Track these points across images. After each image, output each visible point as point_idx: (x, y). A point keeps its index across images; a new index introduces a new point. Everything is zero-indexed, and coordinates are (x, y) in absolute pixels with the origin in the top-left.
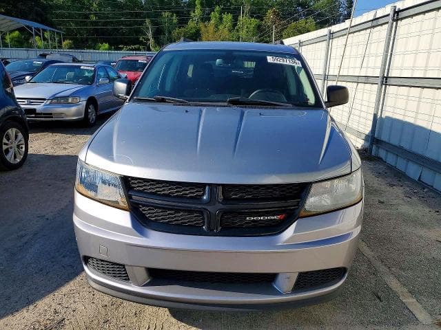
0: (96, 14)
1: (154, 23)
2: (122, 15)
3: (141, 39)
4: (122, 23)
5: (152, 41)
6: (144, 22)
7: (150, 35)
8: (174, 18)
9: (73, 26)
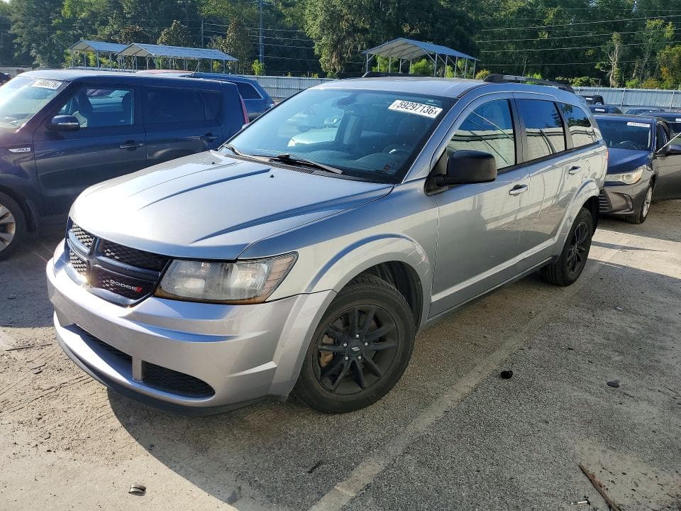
0: (549, 31)
1: (625, 40)
2: (591, 28)
3: (596, 67)
4: (585, 42)
5: (615, 70)
6: (610, 38)
7: (614, 60)
8: (668, 28)
9: (512, 49)
